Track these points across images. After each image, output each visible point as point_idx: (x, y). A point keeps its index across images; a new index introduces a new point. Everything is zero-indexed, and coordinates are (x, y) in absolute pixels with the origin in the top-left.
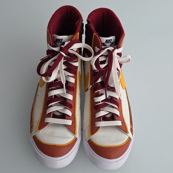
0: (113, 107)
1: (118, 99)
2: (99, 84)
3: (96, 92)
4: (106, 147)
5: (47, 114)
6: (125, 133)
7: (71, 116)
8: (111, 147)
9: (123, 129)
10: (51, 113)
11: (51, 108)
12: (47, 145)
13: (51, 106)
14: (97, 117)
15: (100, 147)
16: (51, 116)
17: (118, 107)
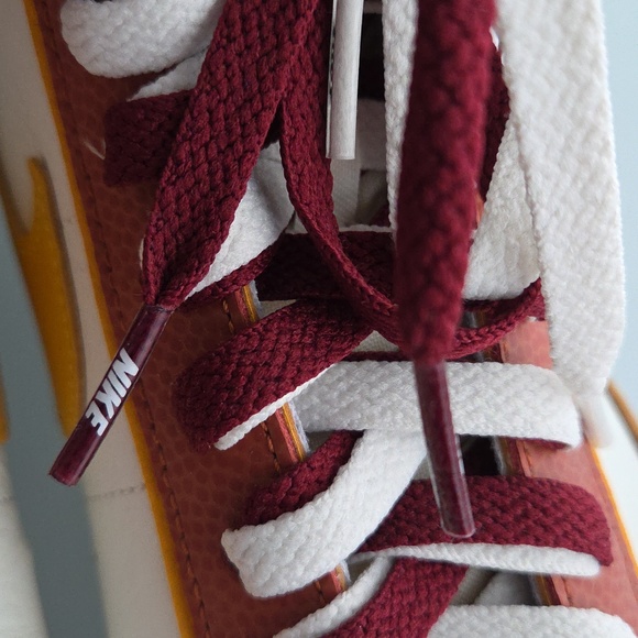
2: (251, 290)
3: (231, 439)
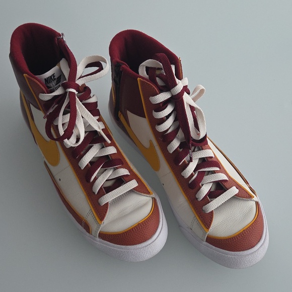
0: (214, 172)
1: (214, 156)
4: (239, 234)
5: (96, 193)
6: (249, 199)
7: (129, 174)
8: (244, 229)
9: (243, 195)
10: (101, 188)
11: (97, 182)
12: (128, 232)
13: (96, 179)
14: (201, 199)
15: (230, 239)
16: (103, 192)
17: (220, 168)
